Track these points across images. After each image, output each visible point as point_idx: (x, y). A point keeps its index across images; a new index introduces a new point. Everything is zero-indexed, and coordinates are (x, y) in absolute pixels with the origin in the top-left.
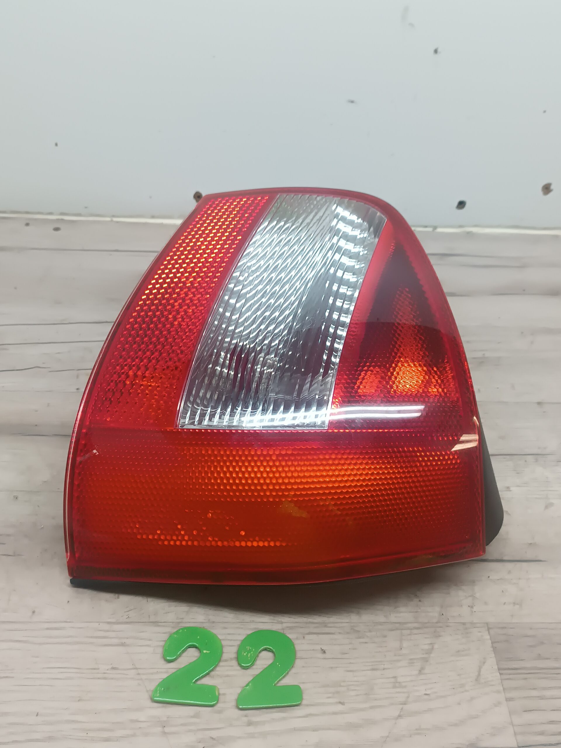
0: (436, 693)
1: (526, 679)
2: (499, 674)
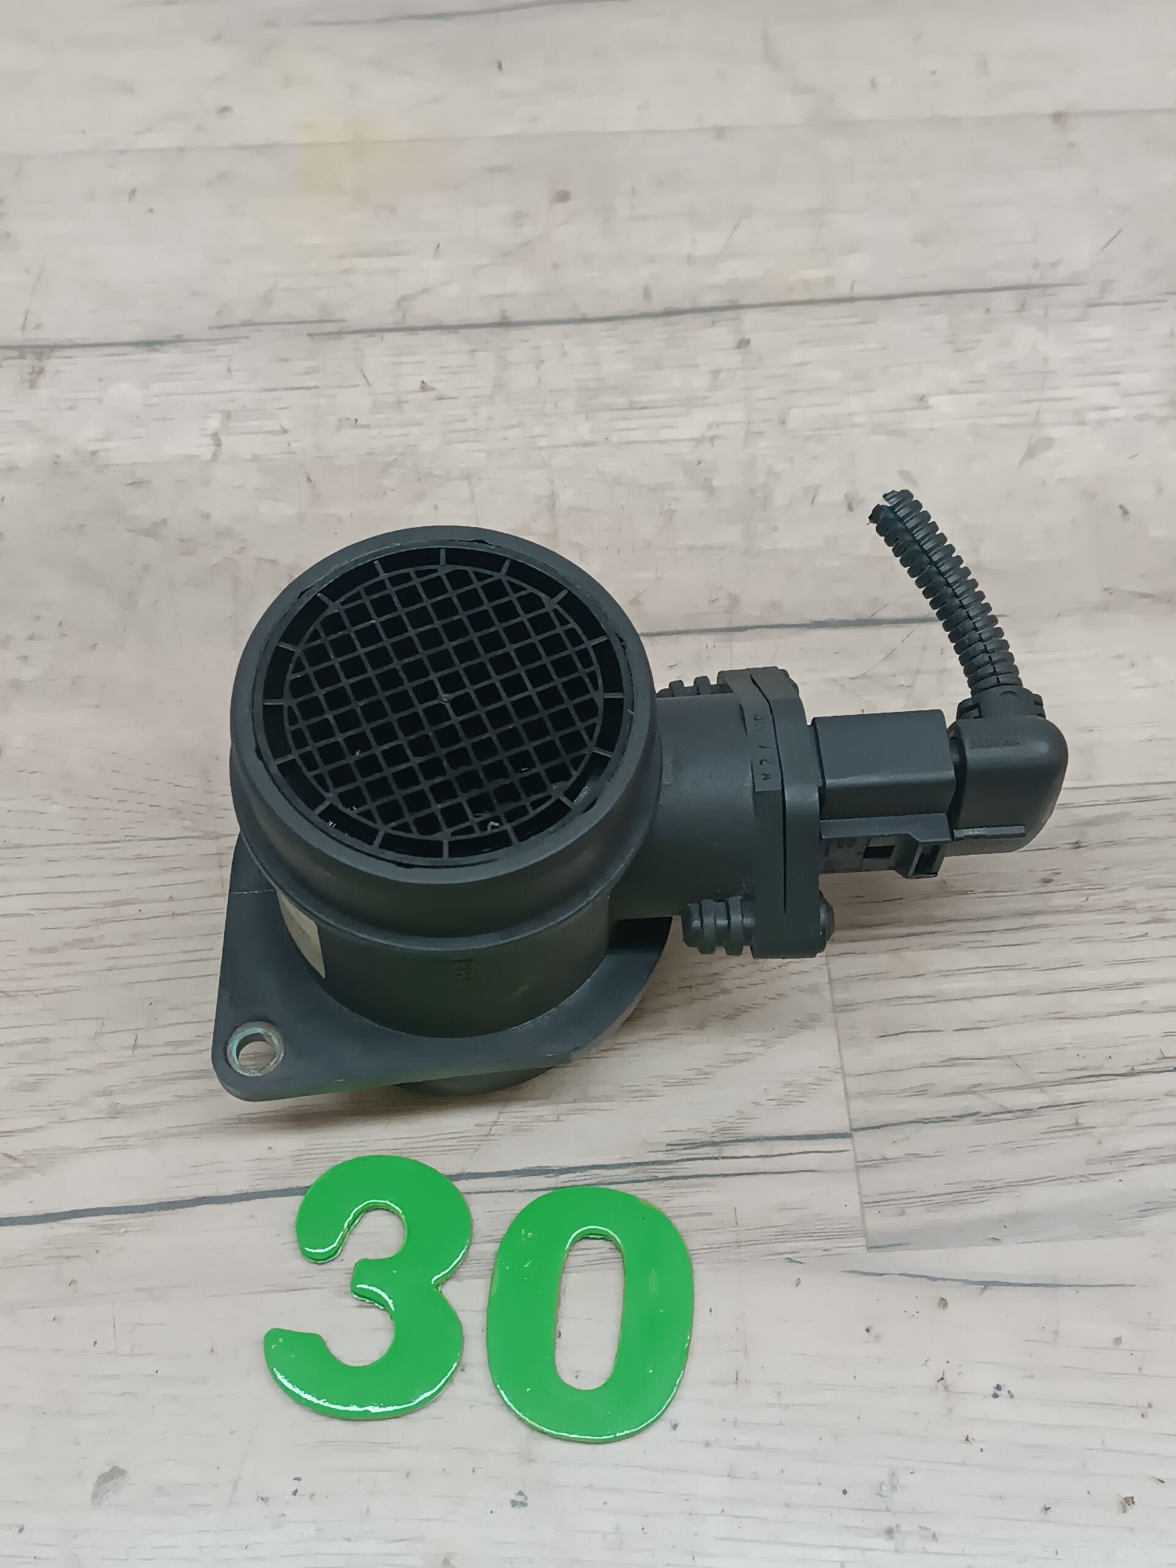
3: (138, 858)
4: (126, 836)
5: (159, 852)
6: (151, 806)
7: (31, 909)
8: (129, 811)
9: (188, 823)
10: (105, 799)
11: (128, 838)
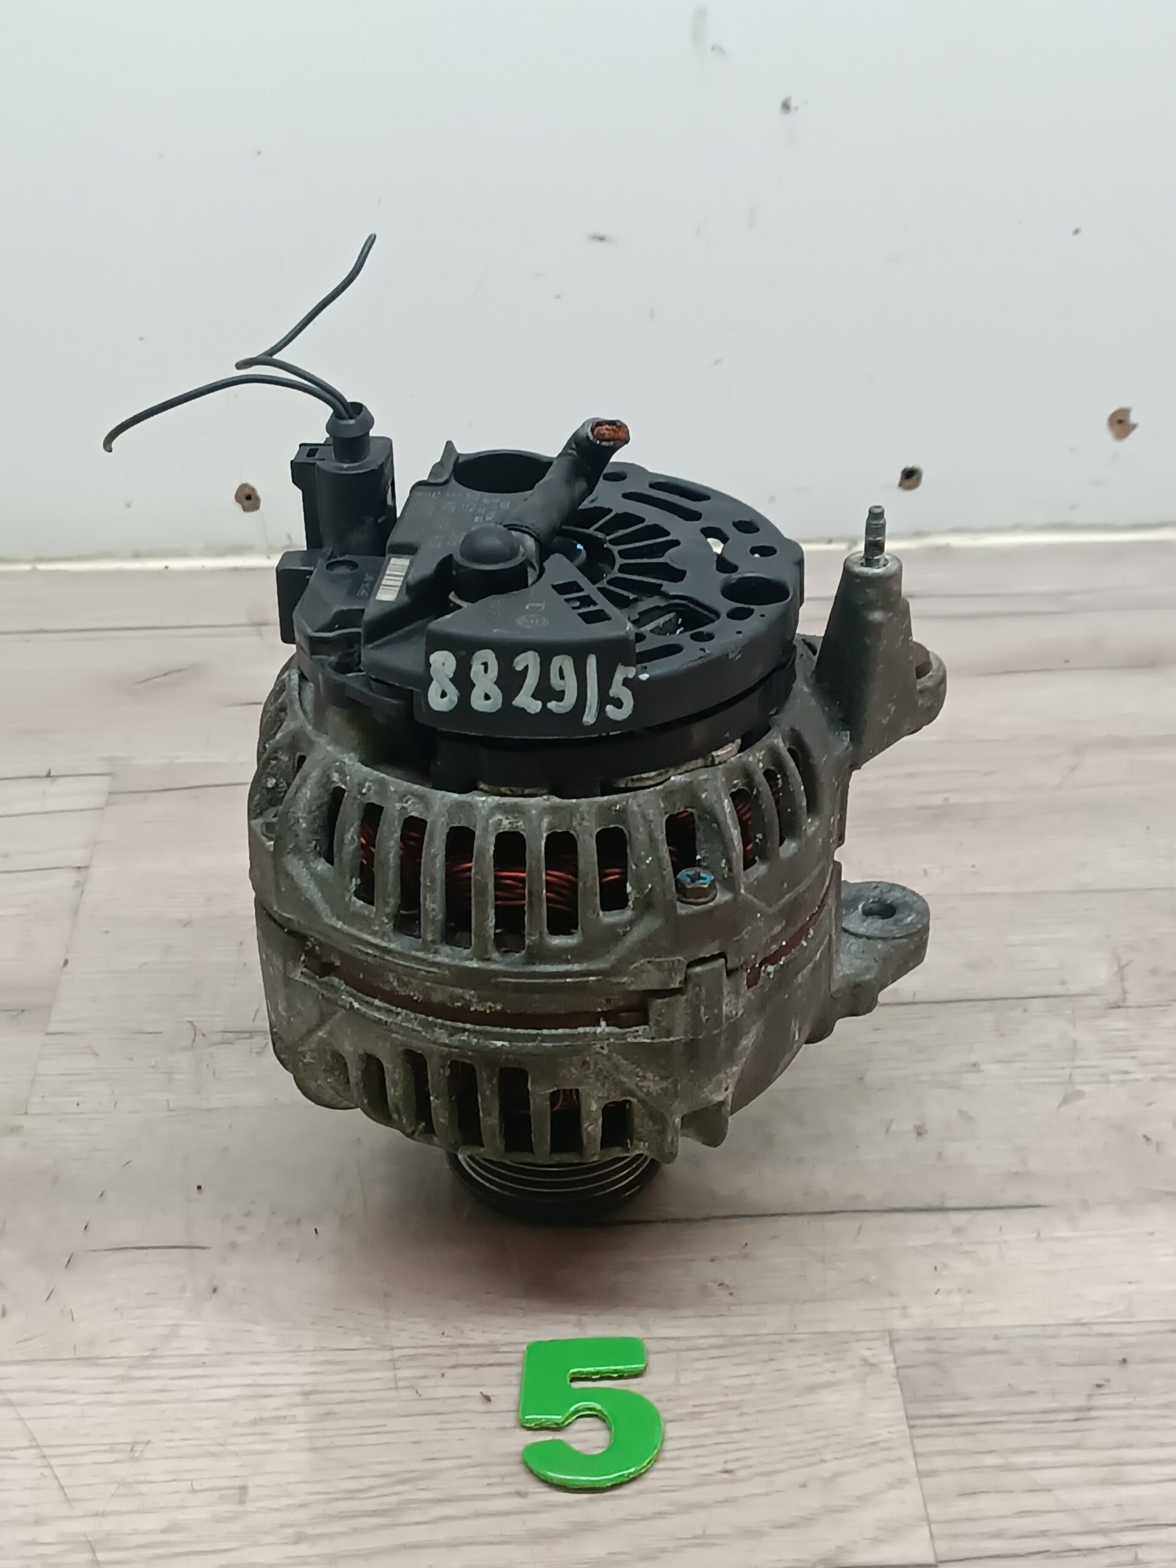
0: (750, 1467)
1: (972, 1434)
2: (905, 1427)
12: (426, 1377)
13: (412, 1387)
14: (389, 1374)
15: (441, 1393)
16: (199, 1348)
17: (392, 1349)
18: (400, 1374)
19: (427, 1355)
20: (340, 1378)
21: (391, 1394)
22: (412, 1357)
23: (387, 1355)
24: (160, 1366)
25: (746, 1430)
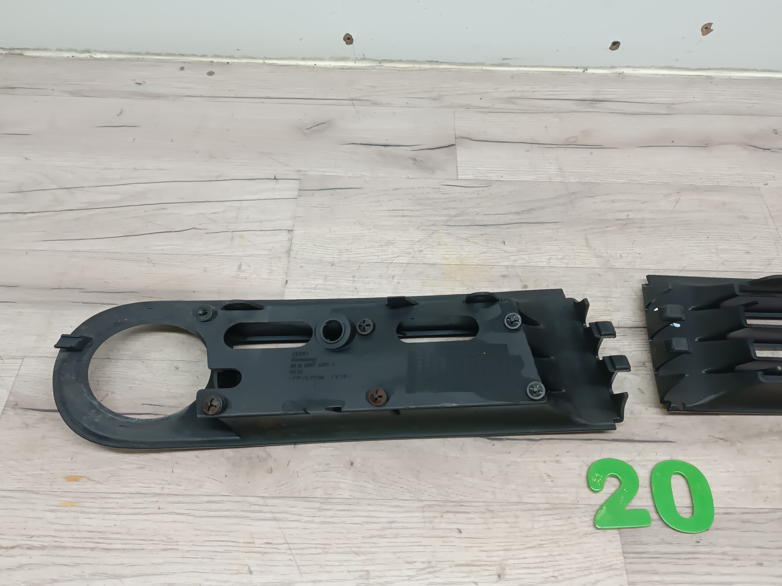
1: (649, 563)
3: (397, 506)
4: (393, 498)
5: (403, 505)
6: (401, 488)
7: (363, 522)
8: (393, 489)
9: (412, 495)
10: (386, 484)
11: (394, 499)
12: (435, 517)
13: (431, 522)
14: (421, 514)
15: (443, 526)
16: (346, 495)
17: (422, 501)
18: (426, 514)
19: (436, 505)
20: (402, 515)
21: (422, 525)
22: (430, 506)
23: (420, 504)
24: (332, 503)
25: (560, 555)
